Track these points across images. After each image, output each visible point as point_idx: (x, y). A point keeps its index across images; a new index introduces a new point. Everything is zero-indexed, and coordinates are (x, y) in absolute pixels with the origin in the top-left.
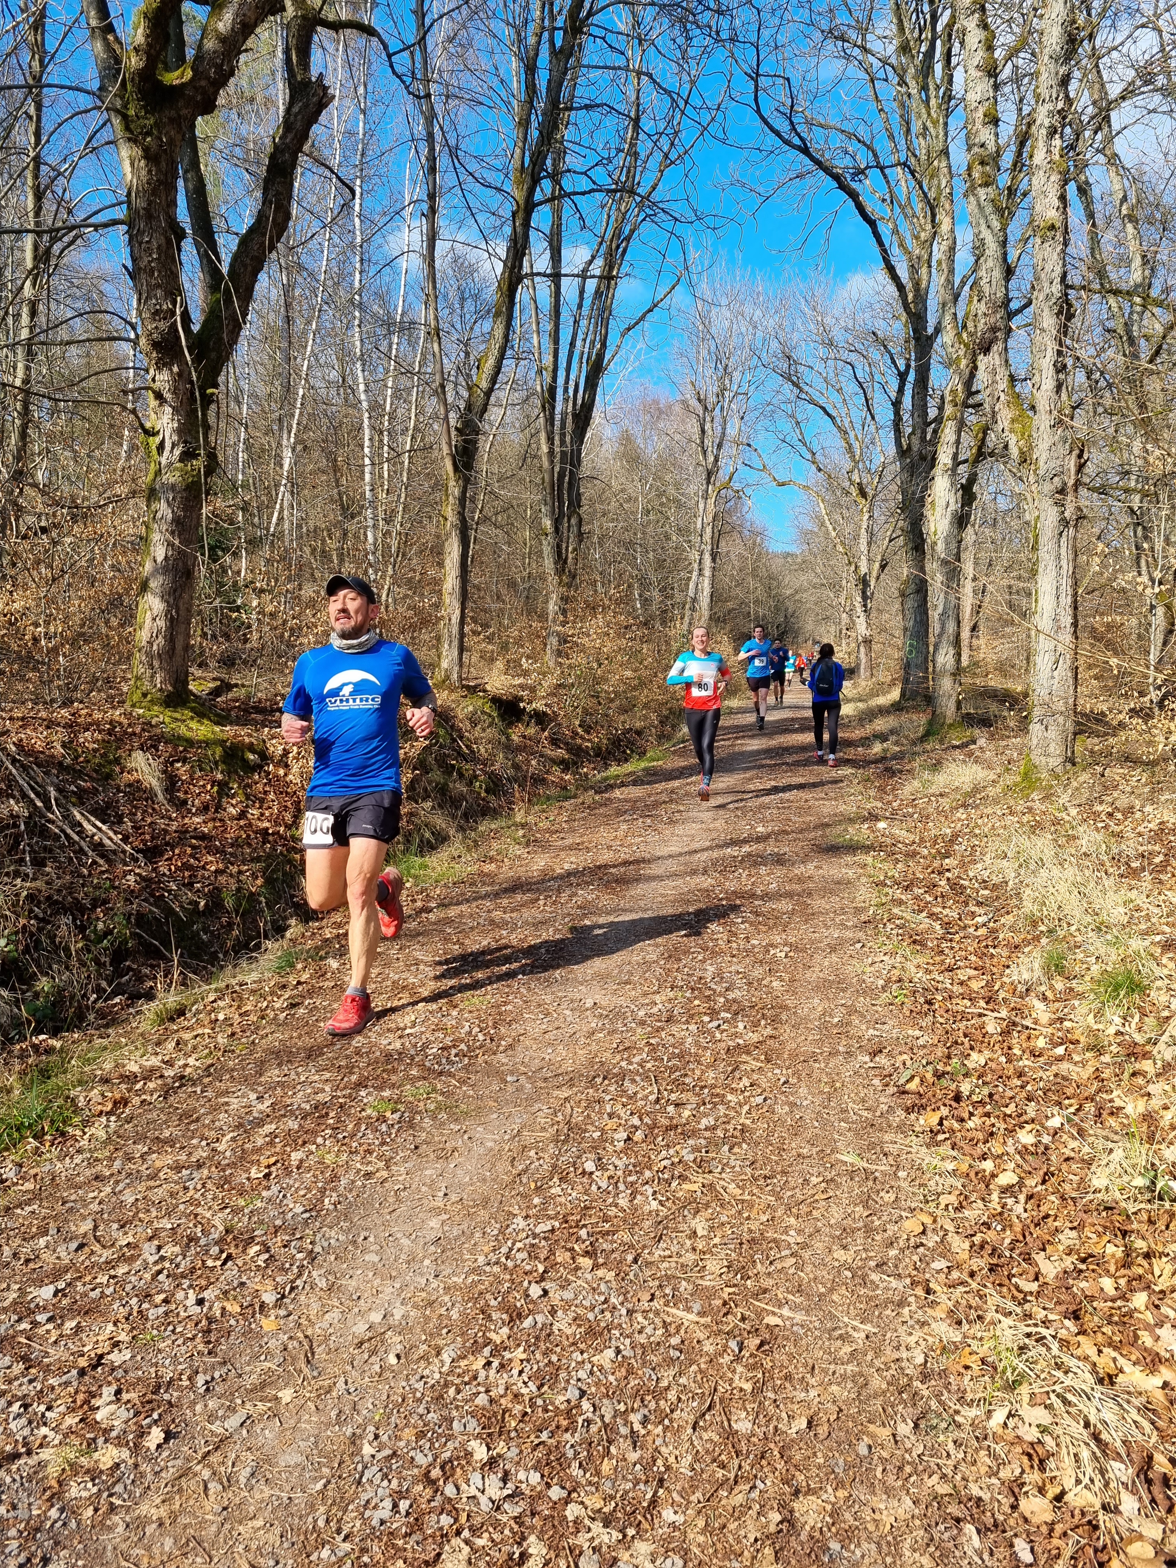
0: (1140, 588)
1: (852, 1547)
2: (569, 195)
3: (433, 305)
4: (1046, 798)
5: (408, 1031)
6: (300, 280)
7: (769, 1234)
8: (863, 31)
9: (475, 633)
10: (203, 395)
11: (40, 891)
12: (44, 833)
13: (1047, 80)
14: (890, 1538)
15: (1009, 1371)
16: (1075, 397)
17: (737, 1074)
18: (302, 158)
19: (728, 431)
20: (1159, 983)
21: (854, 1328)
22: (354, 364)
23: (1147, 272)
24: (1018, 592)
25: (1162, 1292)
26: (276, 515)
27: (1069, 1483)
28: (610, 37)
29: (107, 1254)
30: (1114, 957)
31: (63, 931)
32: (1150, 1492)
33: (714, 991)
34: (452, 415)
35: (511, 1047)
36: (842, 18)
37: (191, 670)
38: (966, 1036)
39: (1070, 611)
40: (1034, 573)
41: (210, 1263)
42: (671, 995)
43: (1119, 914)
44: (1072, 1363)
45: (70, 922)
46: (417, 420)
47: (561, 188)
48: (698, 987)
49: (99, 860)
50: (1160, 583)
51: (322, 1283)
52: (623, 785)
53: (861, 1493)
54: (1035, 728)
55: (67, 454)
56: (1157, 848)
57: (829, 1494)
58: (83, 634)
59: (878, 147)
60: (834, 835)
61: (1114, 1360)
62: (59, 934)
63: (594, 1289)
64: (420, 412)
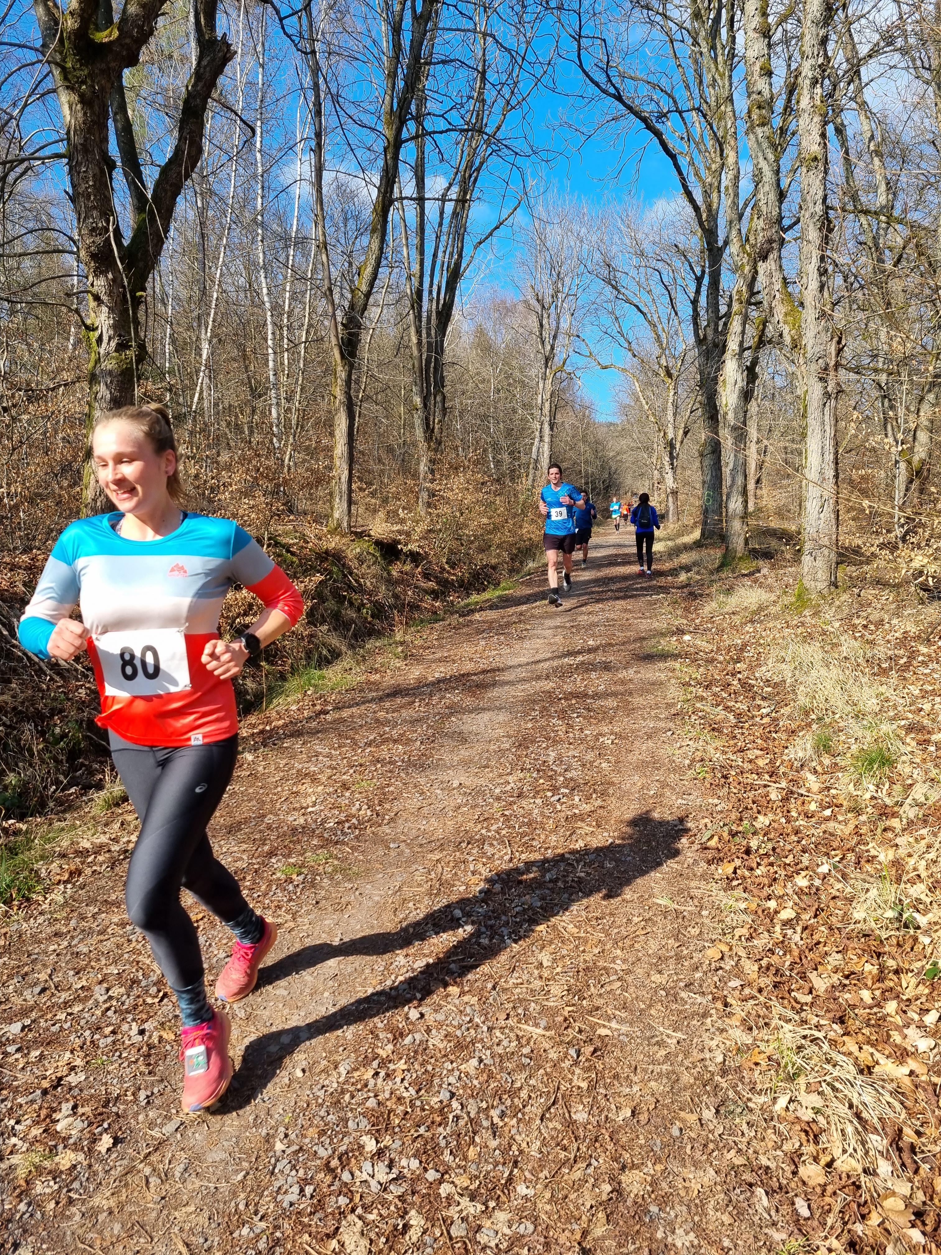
0: (887, 447)
1: (668, 1209)
2: (430, 134)
3: (321, 223)
4: (816, 614)
5: (310, 809)
6: (212, 204)
7: (601, 964)
9: (361, 489)
10: (133, 297)
11: (7, 703)
12: (9, 656)
13: (810, 41)
14: (697, 1201)
15: (790, 1065)
16: (835, 297)
17: (574, 837)
18: (211, 104)
19: (562, 325)
20: (904, 758)
21: (668, 1036)
22: (258, 272)
23: (890, 197)
24: (792, 453)
25: (908, 1000)
26: (197, 395)
27: (837, 1152)
28: (461, 6)
29: (64, 996)
30: (869, 739)
31: (27, 735)
32: (901, 1158)
33: (556, 771)
34: (339, 313)
35: (392, 820)
38: (754, 802)
39: (832, 466)
40: (804, 436)
41: (149, 1000)
42: (521, 775)
43: (872, 704)
44: (839, 1058)
45: (32, 728)
46: (310, 318)
47: (423, 128)
48: (543, 769)
49: (55, 676)
50: (902, 444)
51: (241, 1014)
52: (481, 609)
53: (674, 1166)
54: (806, 559)
55: (23, 346)
56: (902, 652)
57: (649, 1168)
58: (39, 494)
59: (677, 97)
60: (649, 646)
61: (872, 1055)
62: (24, 738)
63: (461, 1012)
64: (313, 311)
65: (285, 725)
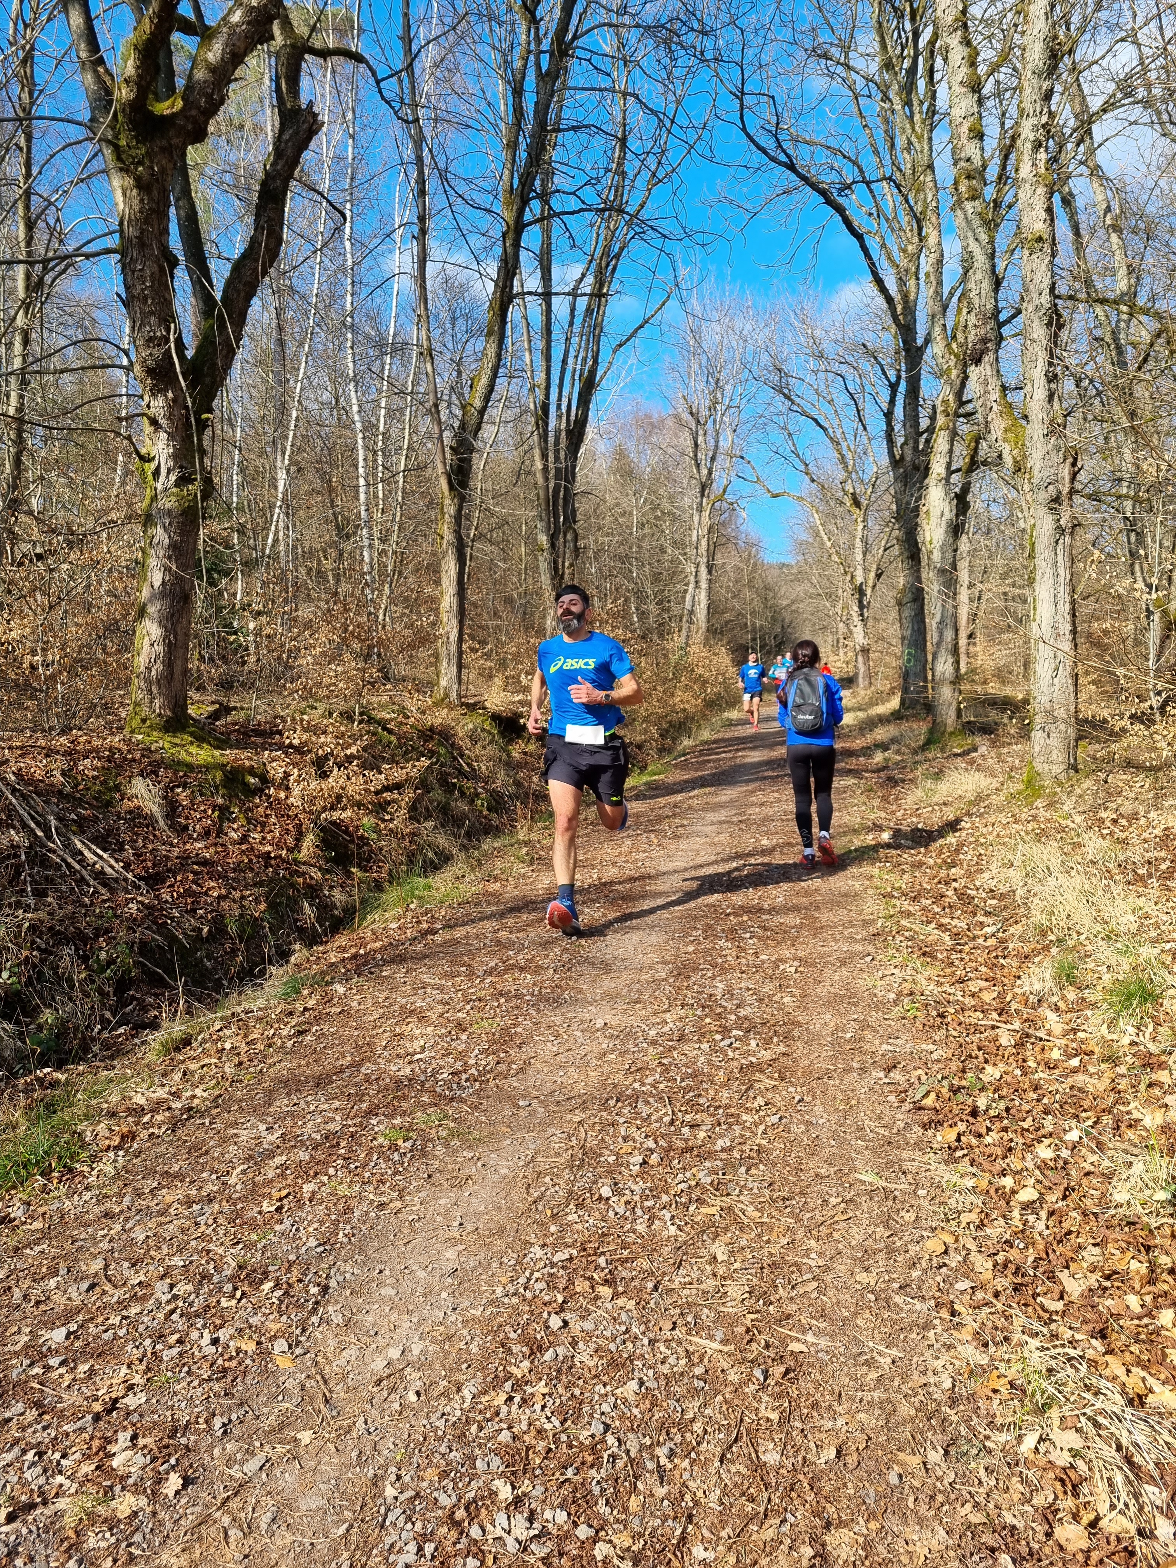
0: (1137, 595)
2: (558, 215)
3: (425, 326)
4: (1050, 805)
5: (417, 1057)
6: (292, 303)
7: (790, 1258)
8: (846, 49)
9: (473, 650)
10: (198, 420)
11: (42, 922)
12: (45, 862)
13: (1030, 94)
15: (1038, 1394)
16: (1066, 405)
17: (751, 1093)
18: (293, 183)
19: (721, 443)
20: (1171, 992)
21: (880, 1353)
22: (347, 384)
23: (1132, 281)
24: (1013, 599)
26: (271, 536)
27: (1103, 1508)
28: (595, 59)
29: (119, 1294)
30: (1125, 966)
31: (66, 962)
33: (725, 1008)
34: (446, 434)
35: (522, 1070)
36: (825, 36)
37: (190, 693)
38: (979, 1049)
39: (1068, 618)
40: (1030, 580)
41: (224, 1301)
42: (682, 1013)
43: (1126, 921)
44: (1103, 1383)
45: (72, 952)
46: (411, 439)
47: (550, 208)
48: (708, 1004)
49: (101, 889)
50: (1157, 589)
51: (338, 1319)
53: (893, 1523)
54: (1037, 735)
55: (62, 480)
56: (1163, 854)
57: (860, 1526)
58: (81, 660)
59: (863, 163)
61: (1144, 1379)
62: (62, 965)
63: (614, 1319)
64: (414, 431)
65: (384, 948)
